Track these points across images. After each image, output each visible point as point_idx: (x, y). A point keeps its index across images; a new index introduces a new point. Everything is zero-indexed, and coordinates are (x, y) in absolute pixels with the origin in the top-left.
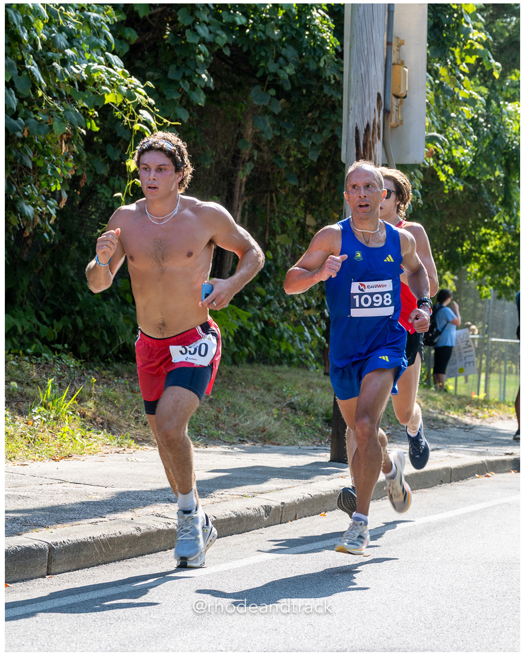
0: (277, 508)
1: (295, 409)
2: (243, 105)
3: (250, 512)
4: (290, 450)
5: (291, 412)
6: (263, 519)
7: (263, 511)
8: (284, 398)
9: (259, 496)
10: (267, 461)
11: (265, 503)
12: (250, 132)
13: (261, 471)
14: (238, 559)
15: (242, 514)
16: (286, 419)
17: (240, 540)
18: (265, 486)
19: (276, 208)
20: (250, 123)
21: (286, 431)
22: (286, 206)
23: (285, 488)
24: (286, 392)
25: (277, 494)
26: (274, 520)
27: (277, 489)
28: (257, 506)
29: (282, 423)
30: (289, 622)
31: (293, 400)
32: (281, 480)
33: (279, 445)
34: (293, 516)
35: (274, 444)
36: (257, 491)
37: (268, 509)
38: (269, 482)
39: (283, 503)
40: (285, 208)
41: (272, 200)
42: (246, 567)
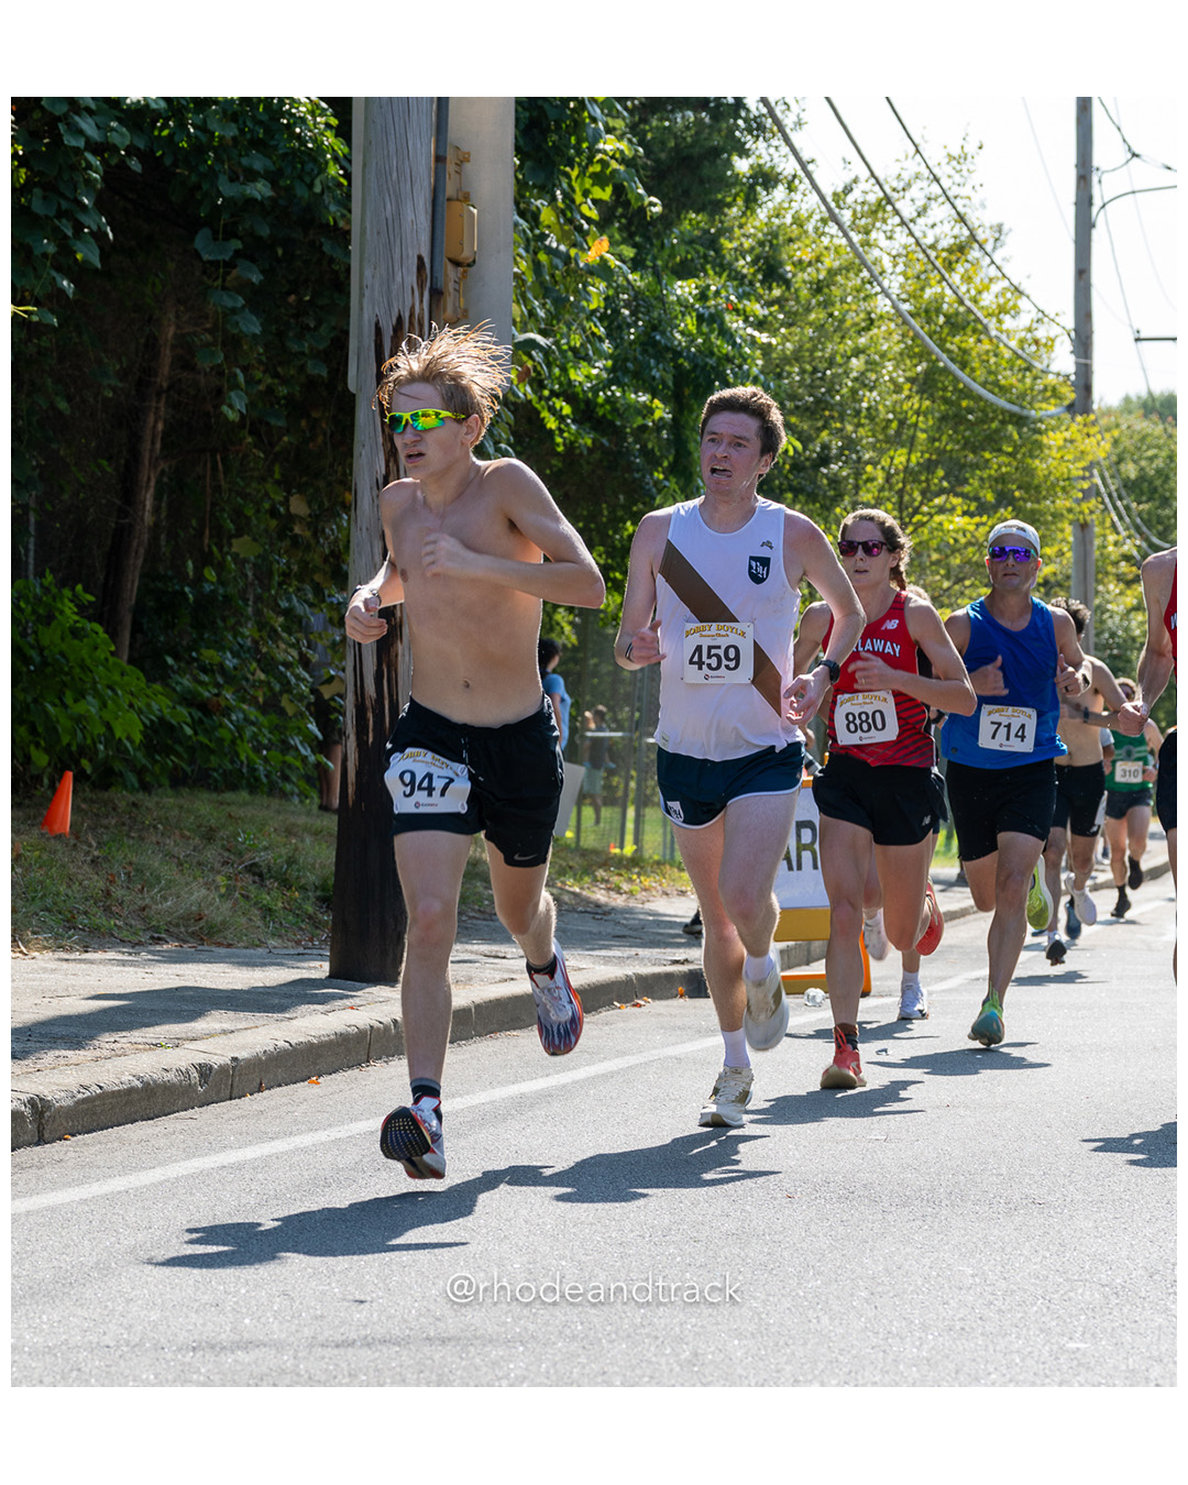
0: (223, 1069)
1: (261, 875)
2: (157, 281)
3: (170, 1077)
4: (251, 956)
5: (254, 882)
6: (196, 1091)
7: (196, 1075)
8: (240, 854)
9: (188, 1045)
10: (204, 977)
11: (200, 1059)
12: (171, 332)
13: (192, 997)
14: (145, 1168)
15: (155, 1081)
16: (243, 895)
17: (150, 1131)
18: (200, 1026)
19: (223, 483)
20: (172, 316)
21: (243, 920)
22: (243, 479)
23: (238, 1030)
24: (243, 843)
25: (222, 1040)
26: (218, 1092)
27: (224, 1032)
28: (183, 1065)
29: (235, 904)
30: (243, 1291)
31: (257, 859)
32: (231, 1014)
33: (229, 946)
34: (256, 1084)
35: (219, 945)
36: (184, 1036)
37: (205, 1071)
38: (208, 1019)
39: (235, 1059)
40: (242, 484)
41: (215, 468)
42: (161, 1183)
